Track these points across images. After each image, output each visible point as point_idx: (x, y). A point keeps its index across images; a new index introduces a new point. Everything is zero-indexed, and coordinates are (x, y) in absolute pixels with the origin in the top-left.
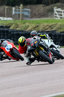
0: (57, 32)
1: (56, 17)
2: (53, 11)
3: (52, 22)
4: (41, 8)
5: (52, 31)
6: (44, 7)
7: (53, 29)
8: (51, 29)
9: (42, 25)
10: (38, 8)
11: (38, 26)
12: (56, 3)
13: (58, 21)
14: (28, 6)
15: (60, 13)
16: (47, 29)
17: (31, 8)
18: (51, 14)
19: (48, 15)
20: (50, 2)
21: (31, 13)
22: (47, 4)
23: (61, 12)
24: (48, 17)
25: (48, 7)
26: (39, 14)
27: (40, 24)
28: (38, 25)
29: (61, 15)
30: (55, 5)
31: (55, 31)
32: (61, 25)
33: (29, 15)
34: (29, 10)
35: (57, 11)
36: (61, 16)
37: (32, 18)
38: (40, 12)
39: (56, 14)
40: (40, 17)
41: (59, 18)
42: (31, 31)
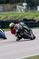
0: (19, 20)
1: (18, 11)
2: (16, 7)
3: (15, 14)
4: (9, 6)
5: (16, 20)
6: (10, 5)
7: (17, 19)
8: (15, 18)
9: (9, 16)
10: (7, 6)
11: (7, 17)
12: (18, 3)
13: (19, 14)
14: (1, 5)
16: (13, 19)
17: (2, 6)
18: (15, 9)
19: (13, 10)
21: (3, 9)
22: (13, 3)
23: (21, 8)
24: (13, 11)
25: (13, 5)
26: (8, 9)
27: (8, 15)
28: (7, 16)
29: (21, 10)
30: (18, 4)
31: (18, 20)
32: (21, 16)
33: (2, 10)
34: (2, 7)
35: (19, 8)
36: (21, 11)
37: (3, 12)
38: (8, 8)
39: (18, 10)
40: (8, 11)
41: (20, 12)
42: (3, 20)
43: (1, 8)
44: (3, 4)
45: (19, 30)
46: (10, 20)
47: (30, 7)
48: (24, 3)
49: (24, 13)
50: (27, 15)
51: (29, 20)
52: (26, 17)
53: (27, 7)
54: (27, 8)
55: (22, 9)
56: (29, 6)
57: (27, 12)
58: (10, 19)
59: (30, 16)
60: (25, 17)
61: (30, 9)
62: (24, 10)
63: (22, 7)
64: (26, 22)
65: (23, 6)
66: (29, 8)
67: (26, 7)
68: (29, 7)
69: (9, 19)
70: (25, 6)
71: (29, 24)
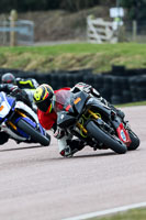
1: (92, 39)
3: (83, 50)
4: (57, 18)
5: (84, 71)
6: (63, 15)
7: (88, 66)
8: (82, 65)
9: (60, 57)
11: (51, 60)
12: (91, 6)
13: (97, 48)
15: (101, 30)
16: (72, 66)
17: (34, 19)
18: (82, 31)
19: (73, 33)
20: (77, 4)
21: (36, 29)
22: (73, 9)
23: (104, 27)
24: (73, 38)
25: (74, 17)
26: (54, 32)
27: (55, 54)
28: (51, 57)
29: (104, 34)
30: (90, 10)
31: (90, 70)
32: (104, 56)
33: (31, 34)
34: (31, 23)
35: (95, 26)
36: (103, 37)
37: (37, 40)
39: (92, 32)
40: (56, 39)
41: (100, 42)
42: (35, 70)
43: (29, 25)
44: (36, 13)
45: (70, 114)
46: (61, 71)
47: (139, 24)
48: (115, 6)
49: (113, 46)
50: (125, 52)
51: (134, 72)
52: (121, 62)
53: (125, 24)
54: (124, 28)
55: (107, 31)
56: (134, 18)
57: (127, 41)
58: (63, 67)
59: (138, 56)
60: (117, 59)
61: (139, 32)
62: (114, 35)
63: (107, 24)
64: (122, 78)
65: (112, 20)
66: (135, 28)
67: (122, 23)
68: (135, 23)
69: (57, 69)
70: (117, 19)
71: (132, 87)
